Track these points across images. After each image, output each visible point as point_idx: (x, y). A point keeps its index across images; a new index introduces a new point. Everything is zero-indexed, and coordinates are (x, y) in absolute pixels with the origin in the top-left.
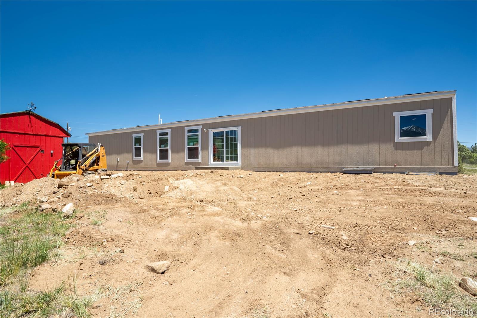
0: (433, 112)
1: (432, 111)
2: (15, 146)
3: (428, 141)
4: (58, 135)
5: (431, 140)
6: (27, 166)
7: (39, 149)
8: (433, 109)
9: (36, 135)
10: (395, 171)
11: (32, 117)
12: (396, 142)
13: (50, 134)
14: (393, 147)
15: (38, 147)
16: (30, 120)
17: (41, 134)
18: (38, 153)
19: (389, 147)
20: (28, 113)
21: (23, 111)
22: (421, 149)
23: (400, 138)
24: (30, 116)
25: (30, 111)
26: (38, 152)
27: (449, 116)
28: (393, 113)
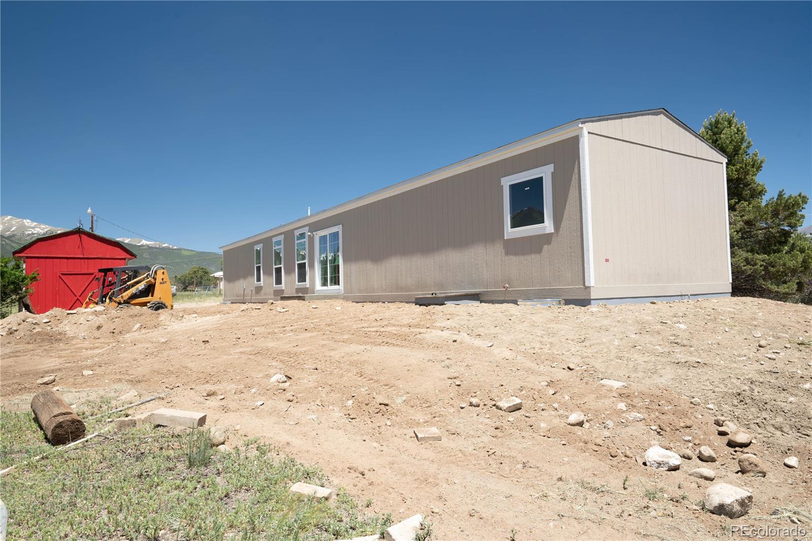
0: (553, 171)
1: (550, 168)
2: (62, 274)
3: (548, 234)
4: (118, 257)
5: (553, 231)
6: (78, 299)
7: (93, 276)
8: (553, 164)
9: (88, 259)
10: (506, 299)
11: (83, 236)
12: (505, 238)
13: (108, 256)
14: (502, 249)
15: (92, 274)
16: (81, 240)
17: (96, 257)
18: (91, 282)
19: (499, 248)
20: (78, 232)
21: (72, 229)
22: (539, 251)
23: (510, 230)
24: (81, 235)
25: (79, 229)
26: (92, 280)
27: (577, 176)
28: (502, 179)
